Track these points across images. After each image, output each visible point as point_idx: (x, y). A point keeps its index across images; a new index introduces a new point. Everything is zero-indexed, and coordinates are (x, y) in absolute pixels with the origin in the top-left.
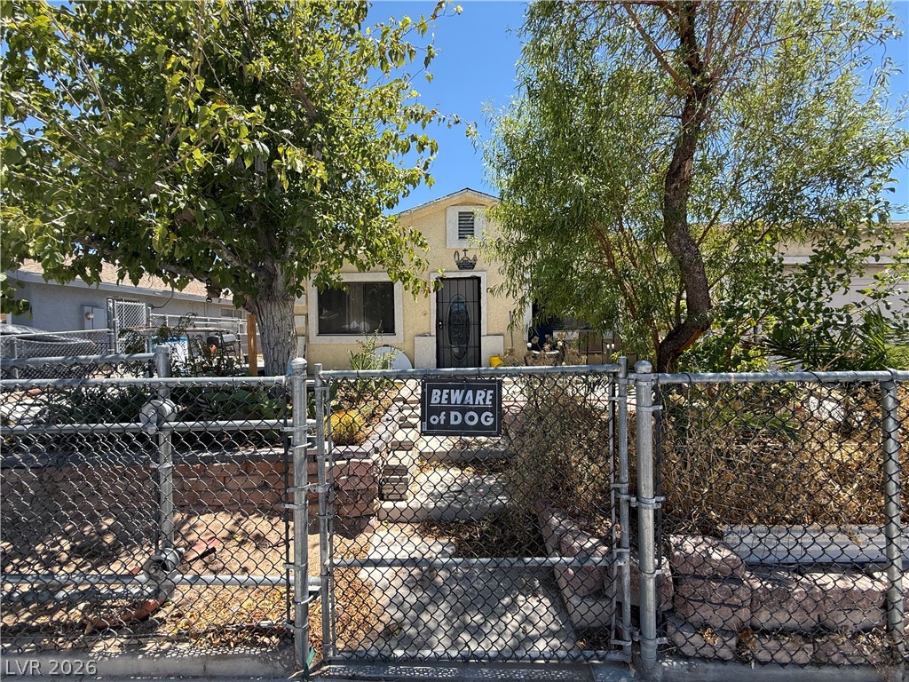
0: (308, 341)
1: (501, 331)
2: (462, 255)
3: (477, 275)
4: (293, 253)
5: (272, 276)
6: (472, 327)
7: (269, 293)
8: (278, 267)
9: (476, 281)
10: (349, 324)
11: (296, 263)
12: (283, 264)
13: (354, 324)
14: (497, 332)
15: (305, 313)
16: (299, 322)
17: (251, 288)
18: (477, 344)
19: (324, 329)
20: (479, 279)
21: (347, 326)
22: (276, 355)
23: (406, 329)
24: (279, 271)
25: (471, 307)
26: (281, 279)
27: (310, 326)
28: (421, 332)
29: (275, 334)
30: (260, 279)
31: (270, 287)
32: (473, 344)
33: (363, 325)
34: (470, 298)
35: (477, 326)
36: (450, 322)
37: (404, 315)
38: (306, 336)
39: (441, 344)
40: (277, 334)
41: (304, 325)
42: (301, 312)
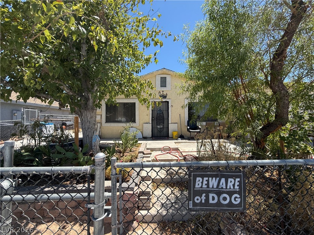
0: (102, 125)
1: (176, 122)
2: (162, 93)
3: (167, 100)
4: (97, 89)
5: (87, 99)
6: (165, 120)
7: (86, 107)
8: (90, 95)
9: (167, 103)
10: (118, 119)
11: (98, 93)
12: (92, 94)
13: (120, 119)
14: (175, 122)
15: (101, 114)
16: (98, 118)
17: (78, 104)
18: (167, 127)
19: (108, 120)
20: (168, 102)
21: (117, 120)
22: (88, 133)
23: (140, 121)
24: (90, 97)
25: (165, 113)
26: (91, 101)
27: (102, 119)
28: (146, 122)
29: (88, 124)
30: (82, 100)
31: (86, 104)
32: (165, 127)
33: (123, 119)
34: (165, 109)
35: (167, 120)
36: (157, 118)
37: (139, 115)
38: (101, 123)
39: (153, 127)
40: (89, 124)
41: (100, 119)
42: (99, 114)
